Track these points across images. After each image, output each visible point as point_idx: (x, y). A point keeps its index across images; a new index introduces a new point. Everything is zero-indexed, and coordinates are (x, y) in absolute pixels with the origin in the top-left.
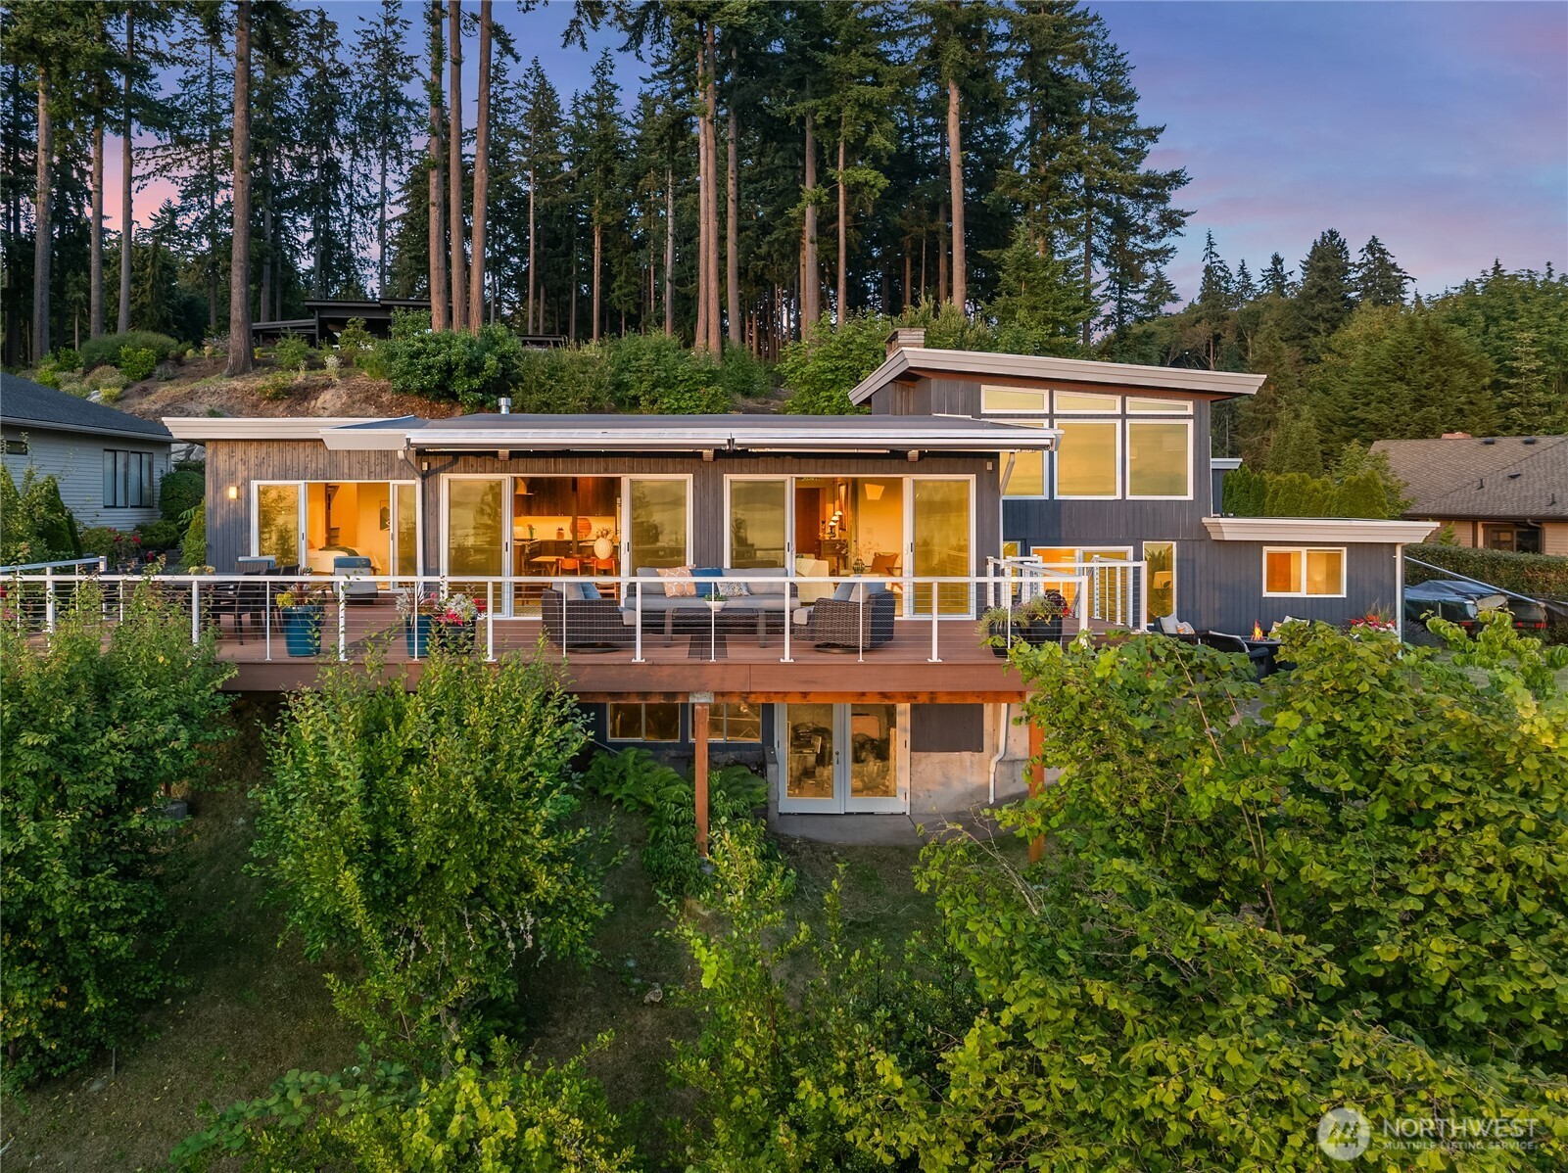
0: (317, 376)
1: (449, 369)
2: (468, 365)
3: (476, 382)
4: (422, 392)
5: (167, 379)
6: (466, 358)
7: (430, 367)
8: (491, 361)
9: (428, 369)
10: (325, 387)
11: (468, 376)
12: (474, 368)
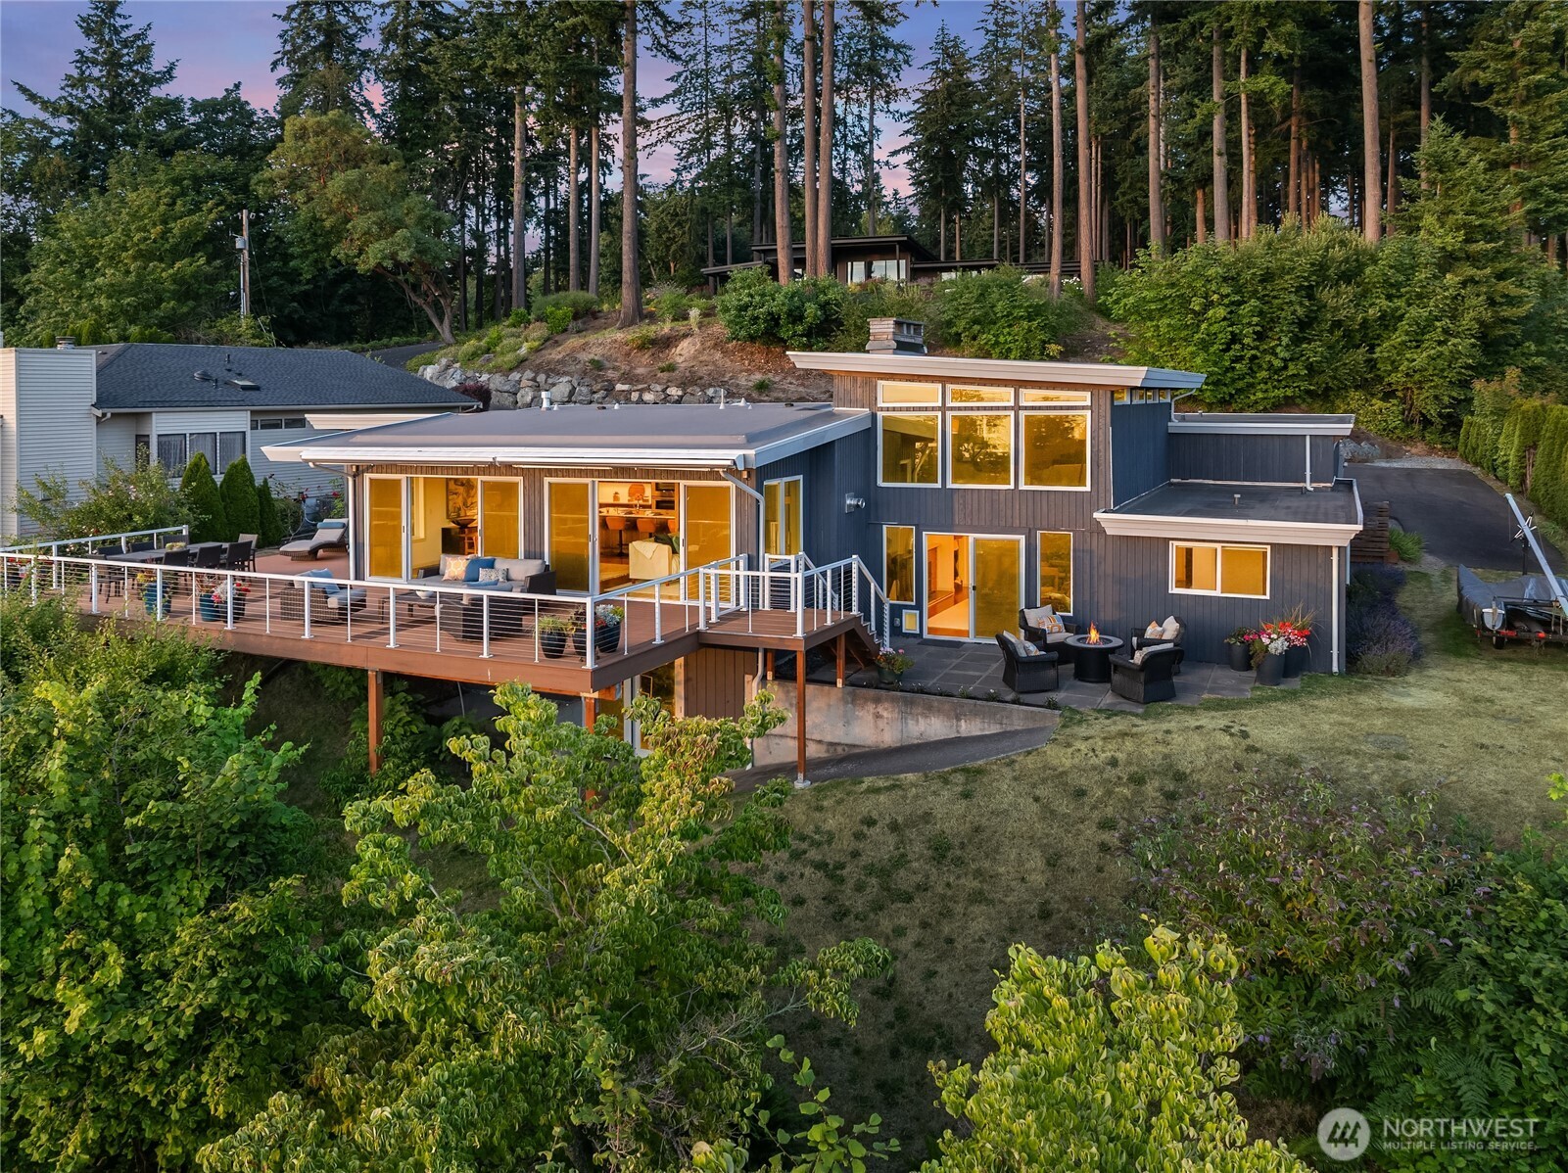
0: (681, 326)
1: (774, 319)
2: (790, 313)
3: (800, 328)
4: (752, 338)
5: (578, 332)
6: (785, 309)
7: (757, 318)
8: (811, 310)
9: (755, 319)
10: (685, 336)
11: (794, 323)
12: (796, 317)
